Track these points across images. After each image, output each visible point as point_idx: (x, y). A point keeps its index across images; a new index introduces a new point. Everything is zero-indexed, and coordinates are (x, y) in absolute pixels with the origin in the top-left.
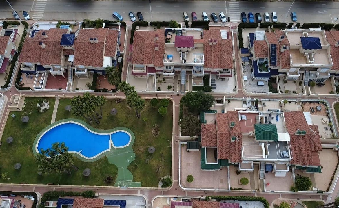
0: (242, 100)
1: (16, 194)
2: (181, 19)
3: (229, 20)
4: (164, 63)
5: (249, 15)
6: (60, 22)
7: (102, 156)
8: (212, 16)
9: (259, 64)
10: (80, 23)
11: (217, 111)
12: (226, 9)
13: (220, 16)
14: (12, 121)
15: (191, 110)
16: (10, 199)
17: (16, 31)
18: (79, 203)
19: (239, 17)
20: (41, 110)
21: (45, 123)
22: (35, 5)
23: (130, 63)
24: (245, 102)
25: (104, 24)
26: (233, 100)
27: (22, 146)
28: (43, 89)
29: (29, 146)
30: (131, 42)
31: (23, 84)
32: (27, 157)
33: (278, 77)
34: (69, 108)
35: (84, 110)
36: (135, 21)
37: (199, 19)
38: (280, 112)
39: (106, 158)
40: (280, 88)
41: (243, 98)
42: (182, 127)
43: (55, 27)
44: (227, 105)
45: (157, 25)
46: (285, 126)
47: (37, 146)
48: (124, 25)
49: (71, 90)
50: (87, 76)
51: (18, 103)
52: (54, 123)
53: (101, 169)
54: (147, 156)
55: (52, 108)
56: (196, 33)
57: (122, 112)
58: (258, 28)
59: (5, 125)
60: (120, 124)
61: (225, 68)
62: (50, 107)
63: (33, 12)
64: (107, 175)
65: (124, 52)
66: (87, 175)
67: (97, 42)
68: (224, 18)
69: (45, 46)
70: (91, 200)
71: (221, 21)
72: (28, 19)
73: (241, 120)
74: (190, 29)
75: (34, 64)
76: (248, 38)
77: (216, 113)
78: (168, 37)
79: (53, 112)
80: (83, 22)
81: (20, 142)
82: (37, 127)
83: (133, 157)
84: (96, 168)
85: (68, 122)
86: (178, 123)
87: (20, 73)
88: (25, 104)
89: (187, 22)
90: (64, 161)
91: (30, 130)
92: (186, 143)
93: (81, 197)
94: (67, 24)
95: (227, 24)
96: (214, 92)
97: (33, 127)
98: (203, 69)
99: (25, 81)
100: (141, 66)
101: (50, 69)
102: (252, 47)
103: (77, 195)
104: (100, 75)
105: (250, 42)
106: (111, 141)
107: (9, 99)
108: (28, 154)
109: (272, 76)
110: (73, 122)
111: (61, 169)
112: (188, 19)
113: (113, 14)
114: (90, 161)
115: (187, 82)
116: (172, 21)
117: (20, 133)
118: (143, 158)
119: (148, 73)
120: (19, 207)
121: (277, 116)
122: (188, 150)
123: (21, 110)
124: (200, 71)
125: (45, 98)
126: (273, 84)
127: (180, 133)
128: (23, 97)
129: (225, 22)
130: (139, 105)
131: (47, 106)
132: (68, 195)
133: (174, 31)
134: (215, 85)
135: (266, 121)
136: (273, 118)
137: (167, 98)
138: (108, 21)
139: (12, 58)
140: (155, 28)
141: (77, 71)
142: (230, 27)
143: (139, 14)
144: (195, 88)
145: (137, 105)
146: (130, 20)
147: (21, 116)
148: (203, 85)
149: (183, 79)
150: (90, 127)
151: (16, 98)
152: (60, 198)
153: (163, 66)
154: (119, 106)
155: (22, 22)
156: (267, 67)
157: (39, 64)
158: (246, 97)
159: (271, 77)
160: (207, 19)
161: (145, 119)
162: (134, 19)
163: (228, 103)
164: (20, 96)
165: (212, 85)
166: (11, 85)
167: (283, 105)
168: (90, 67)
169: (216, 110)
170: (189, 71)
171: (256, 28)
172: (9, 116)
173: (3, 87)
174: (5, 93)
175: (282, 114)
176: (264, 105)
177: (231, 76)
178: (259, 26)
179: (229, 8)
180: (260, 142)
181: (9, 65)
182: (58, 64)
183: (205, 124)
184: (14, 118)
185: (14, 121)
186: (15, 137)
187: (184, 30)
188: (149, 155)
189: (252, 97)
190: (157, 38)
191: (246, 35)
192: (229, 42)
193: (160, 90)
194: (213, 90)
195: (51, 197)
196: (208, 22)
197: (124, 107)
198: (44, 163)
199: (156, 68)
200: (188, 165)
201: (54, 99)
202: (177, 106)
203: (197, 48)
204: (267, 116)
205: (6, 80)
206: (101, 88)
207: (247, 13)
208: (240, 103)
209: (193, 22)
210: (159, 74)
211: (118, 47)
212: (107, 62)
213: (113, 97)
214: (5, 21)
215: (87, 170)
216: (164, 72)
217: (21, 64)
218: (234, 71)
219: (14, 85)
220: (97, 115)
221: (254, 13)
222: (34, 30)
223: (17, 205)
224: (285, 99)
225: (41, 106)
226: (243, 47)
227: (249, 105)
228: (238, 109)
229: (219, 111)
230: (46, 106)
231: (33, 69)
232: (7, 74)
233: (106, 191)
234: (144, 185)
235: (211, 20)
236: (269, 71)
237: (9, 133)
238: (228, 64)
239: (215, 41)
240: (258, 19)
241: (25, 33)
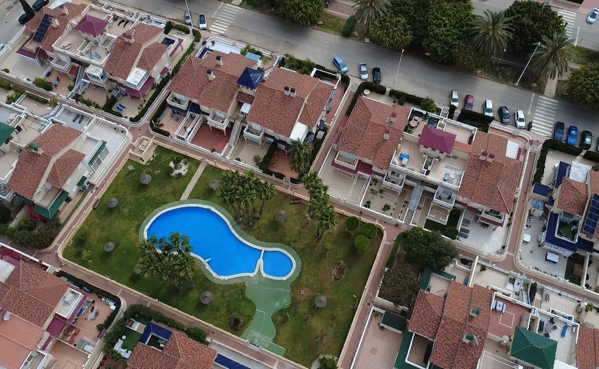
0: (507, 275)
1: (92, 290)
2: (445, 100)
3: (529, 127)
4: (391, 163)
5: (570, 129)
6: (248, 47)
7: (237, 281)
8: (500, 111)
9: (560, 222)
10: (279, 57)
11: (455, 278)
12: (531, 106)
13: (515, 115)
14: (127, 175)
15: (411, 259)
16: (80, 294)
17: (181, 41)
18: (178, 343)
19: (551, 128)
20: (173, 174)
21: (172, 196)
22: (220, 11)
23: (335, 146)
24: (512, 281)
25: (315, 70)
26: (492, 269)
27: (127, 219)
28: (188, 142)
29: (136, 223)
30: (349, 111)
31: (162, 125)
32: (127, 239)
33: (591, 256)
34: (215, 185)
35: (237, 197)
36: (366, 80)
37: (477, 109)
38: (572, 322)
39: (244, 286)
40: (587, 278)
41: (512, 272)
42: (384, 283)
43: (238, 52)
44: (477, 274)
45: (400, 97)
46: (574, 350)
47: (147, 227)
48: (345, 81)
49: (228, 157)
50: (260, 144)
51: (145, 151)
52: (185, 201)
53: (229, 301)
54: (310, 308)
55: (190, 175)
56: (462, 133)
57: (295, 221)
58: (579, 157)
59: (114, 177)
60: (285, 239)
61: (496, 208)
62: (188, 173)
63: (214, 19)
64: (235, 314)
65: (332, 125)
66: (205, 302)
67: (294, 95)
68: (521, 120)
69: (214, 77)
70: (198, 344)
71: (515, 125)
72: (204, 29)
73: (495, 310)
74: (453, 122)
75: (189, 99)
76: (555, 169)
77: (452, 279)
78: (413, 123)
79: (189, 183)
80: (283, 58)
81: (126, 211)
82: (158, 198)
83: (286, 302)
84: (222, 296)
85: (206, 207)
86: (380, 273)
87: (164, 105)
88: (153, 155)
89: (452, 109)
90: (180, 267)
91: (147, 199)
92: (383, 312)
93: (183, 334)
94: (258, 53)
95: (523, 133)
96: (461, 242)
97: (153, 195)
98: (454, 196)
99: (166, 121)
100: (351, 156)
101: (208, 114)
102: (557, 187)
103: (179, 327)
104: (280, 149)
105: (556, 178)
106: (261, 262)
107: (134, 141)
108: (131, 234)
109: (580, 252)
110: (213, 209)
111: (172, 276)
112: (456, 104)
113: (334, 59)
114: (219, 281)
115: (419, 208)
116: (428, 99)
117: (130, 198)
118: (303, 309)
119: (359, 172)
120: (90, 311)
121: (566, 327)
122: (382, 325)
123: (144, 163)
124: (449, 198)
125: (186, 157)
126: (577, 267)
127: (378, 291)
128: (154, 144)
129: (521, 128)
130: (327, 220)
131: (185, 170)
132: (165, 323)
133: (425, 117)
134: (468, 231)
135: (541, 329)
136: (555, 328)
137: (376, 223)
138: (323, 68)
139: (161, 80)
140: (394, 102)
141: (248, 131)
142: (529, 140)
143: (376, 71)
144: (429, 224)
145: (322, 219)
146: (358, 76)
147: (142, 172)
148: (445, 224)
149: (414, 202)
150: (237, 227)
151: (145, 142)
152: (153, 321)
153: (388, 168)
154: (293, 209)
155: (193, 31)
156: (575, 232)
157: (195, 101)
158: (517, 270)
159: (577, 252)
160: (491, 115)
161: (328, 245)
162: (365, 76)
163: (481, 271)
164: (151, 141)
165: (462, 229)
166: (145, 120)
167: (584, 312)
168: (270, 132)
169: (454, 274)
170: (429, 191)
171: (577, 156)
172: (125, 167)
173: (131, 120)
174: (131, 130)
175: (576, 326)
176: (547, 298)
177: (501, 225)
178: (583, 154)
179: (537, 107)
180: (516, 362)
181: (152, 89)
182: (223, 111)
183: (426, 292)
184: (131, 172)
185: (129, 176)
186: (121, 200)
187: (443, 119)
188: (314, 309)
189: (529, 276)
190: (394, 120)
191: (552, 162)
192: (516, 166)
193: (369, 207)
194: (461, 238)
195: (139, 314)
196: (491, 119)
197: (301, 215)
198: (149, 257)
199: (375, 169)
200: (374, 351)
201: (198, 163)
202: (388, 243)
203: (457, 158)
204: (546, 321)
205: (140, 111)
206: (274, 170)
207: (567, 126)
208: (503, 278)
209: (463, 111)
210: (376, 179)
211: (324, 114)
212: (299, 132)
213: (289, 191)
214: (170, 21)
215: (208, 294)
216: (386, 180)
217: (170, 93)
218: (510, 219)
219: (149, 122)
220: (254, 211)
221: (581, 129)
222: (207, 47)
223: (87, 307)
224: (590, 302)
225: (176, 168)
226: (541, 182)
227: (517, 288)
228: (495, 287)
229: (460, 279)
230: (183, 170)
231: (184, 107)
232: (145, 101)
233: (226, 340)
234: (289, 355)
235: (497, 117)
236: (577, 241)
237: (115, 191)
238: (502, 203)
239: (492, 156)
240: (586, 142)
241: (192, 48)
